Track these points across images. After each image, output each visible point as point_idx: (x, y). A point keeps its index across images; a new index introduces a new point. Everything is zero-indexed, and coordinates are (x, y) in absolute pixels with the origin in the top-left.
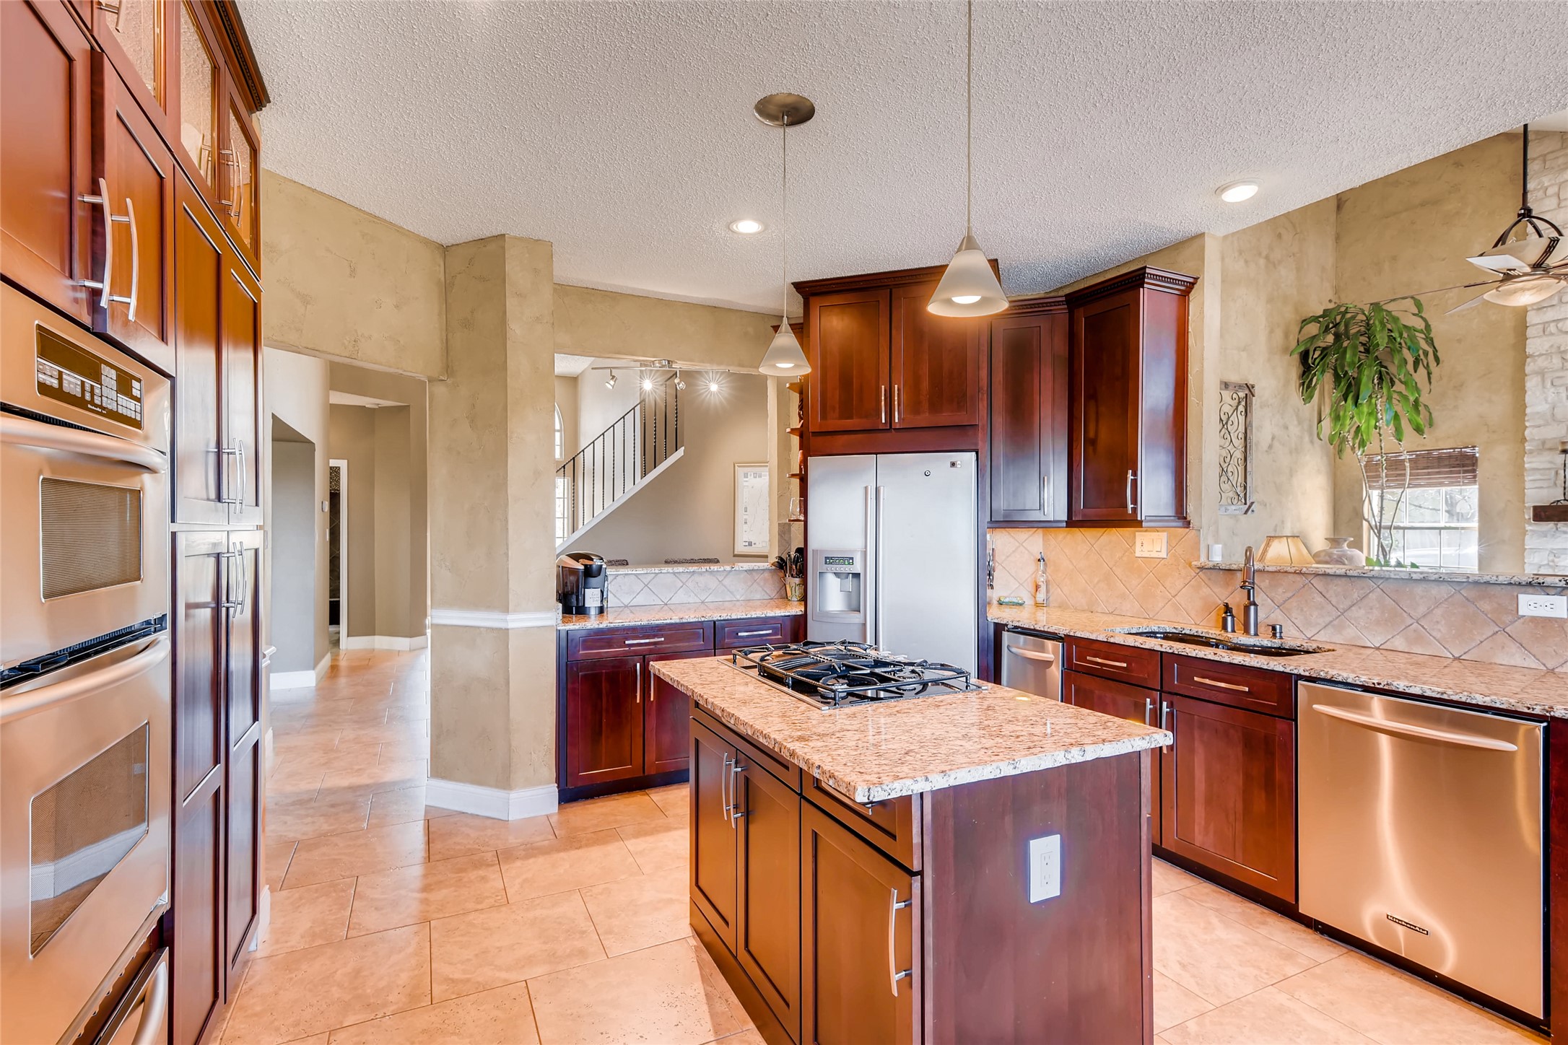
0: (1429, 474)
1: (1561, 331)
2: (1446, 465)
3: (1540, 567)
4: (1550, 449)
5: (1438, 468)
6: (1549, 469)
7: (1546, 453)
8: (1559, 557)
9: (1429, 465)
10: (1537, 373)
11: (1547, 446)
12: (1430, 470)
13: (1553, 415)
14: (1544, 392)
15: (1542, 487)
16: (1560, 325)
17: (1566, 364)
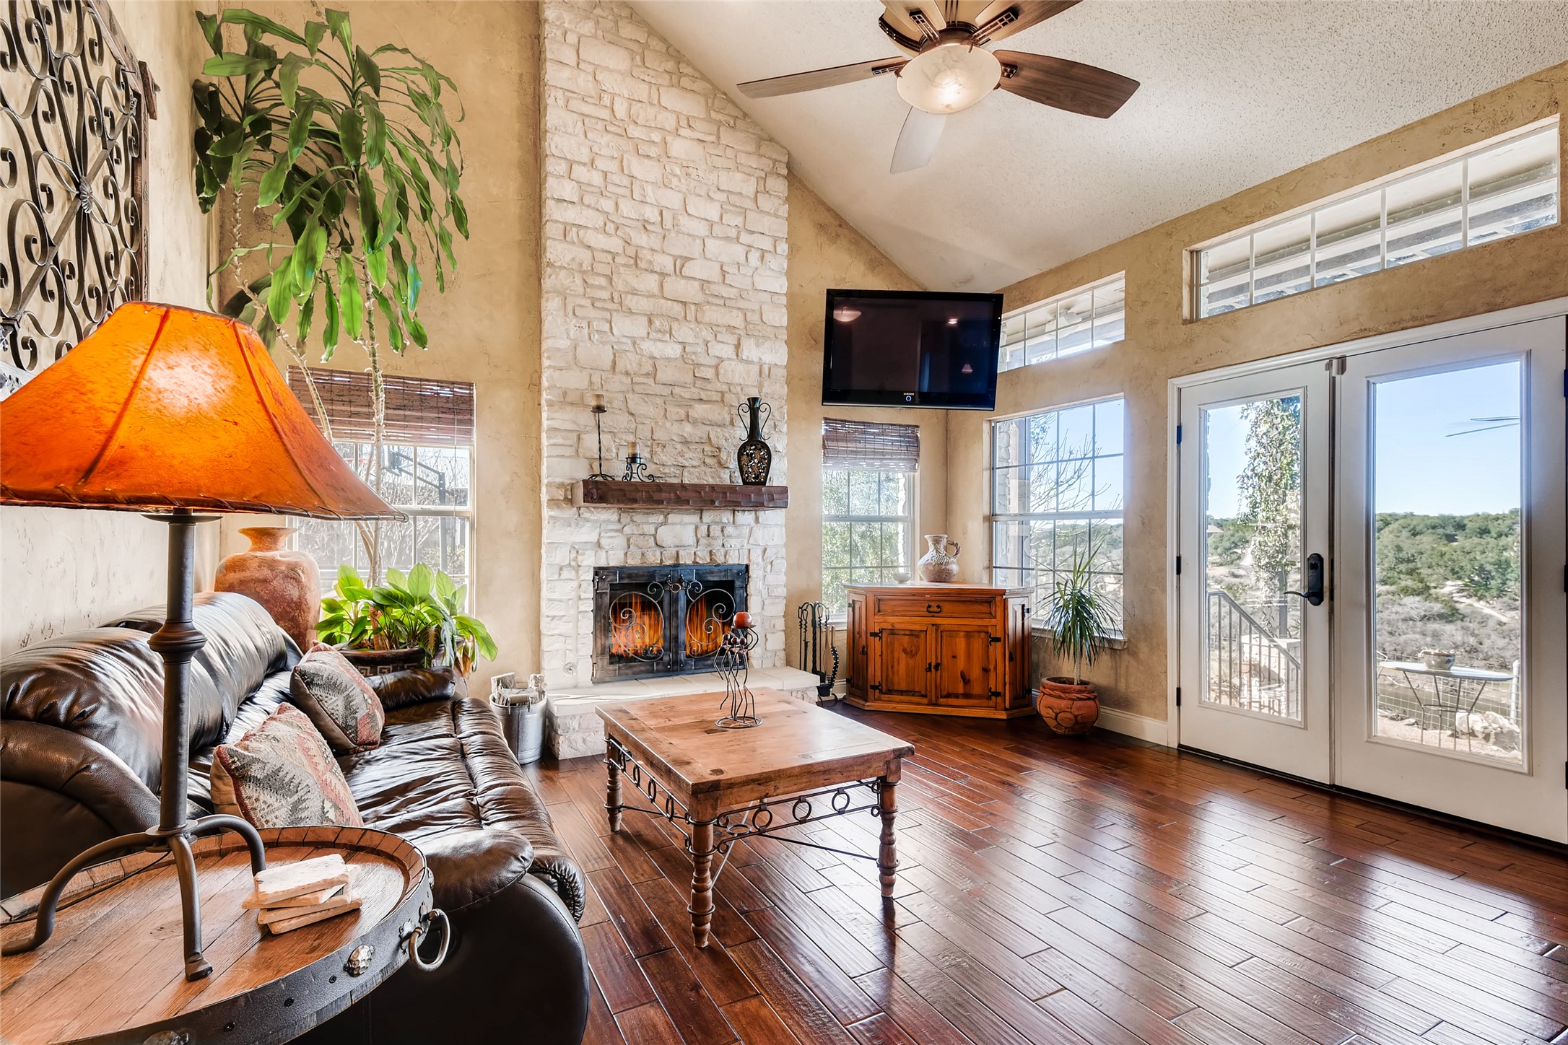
0: (405, 418)
1: (581, 242)
2: (432, 407)
3: (561, 569)
4: (572, 404)
5: (421, 410)
6: (571, 431)
7: (569, 408)
8: (584, 554)
9: (406, 402)
10: (558, 293)
11: (569, 399)
12: (407, 413)
13: (575, 357)
14: (566, 322)
15: (563, 456)
16: (582, 233)
17: (588, 290)
